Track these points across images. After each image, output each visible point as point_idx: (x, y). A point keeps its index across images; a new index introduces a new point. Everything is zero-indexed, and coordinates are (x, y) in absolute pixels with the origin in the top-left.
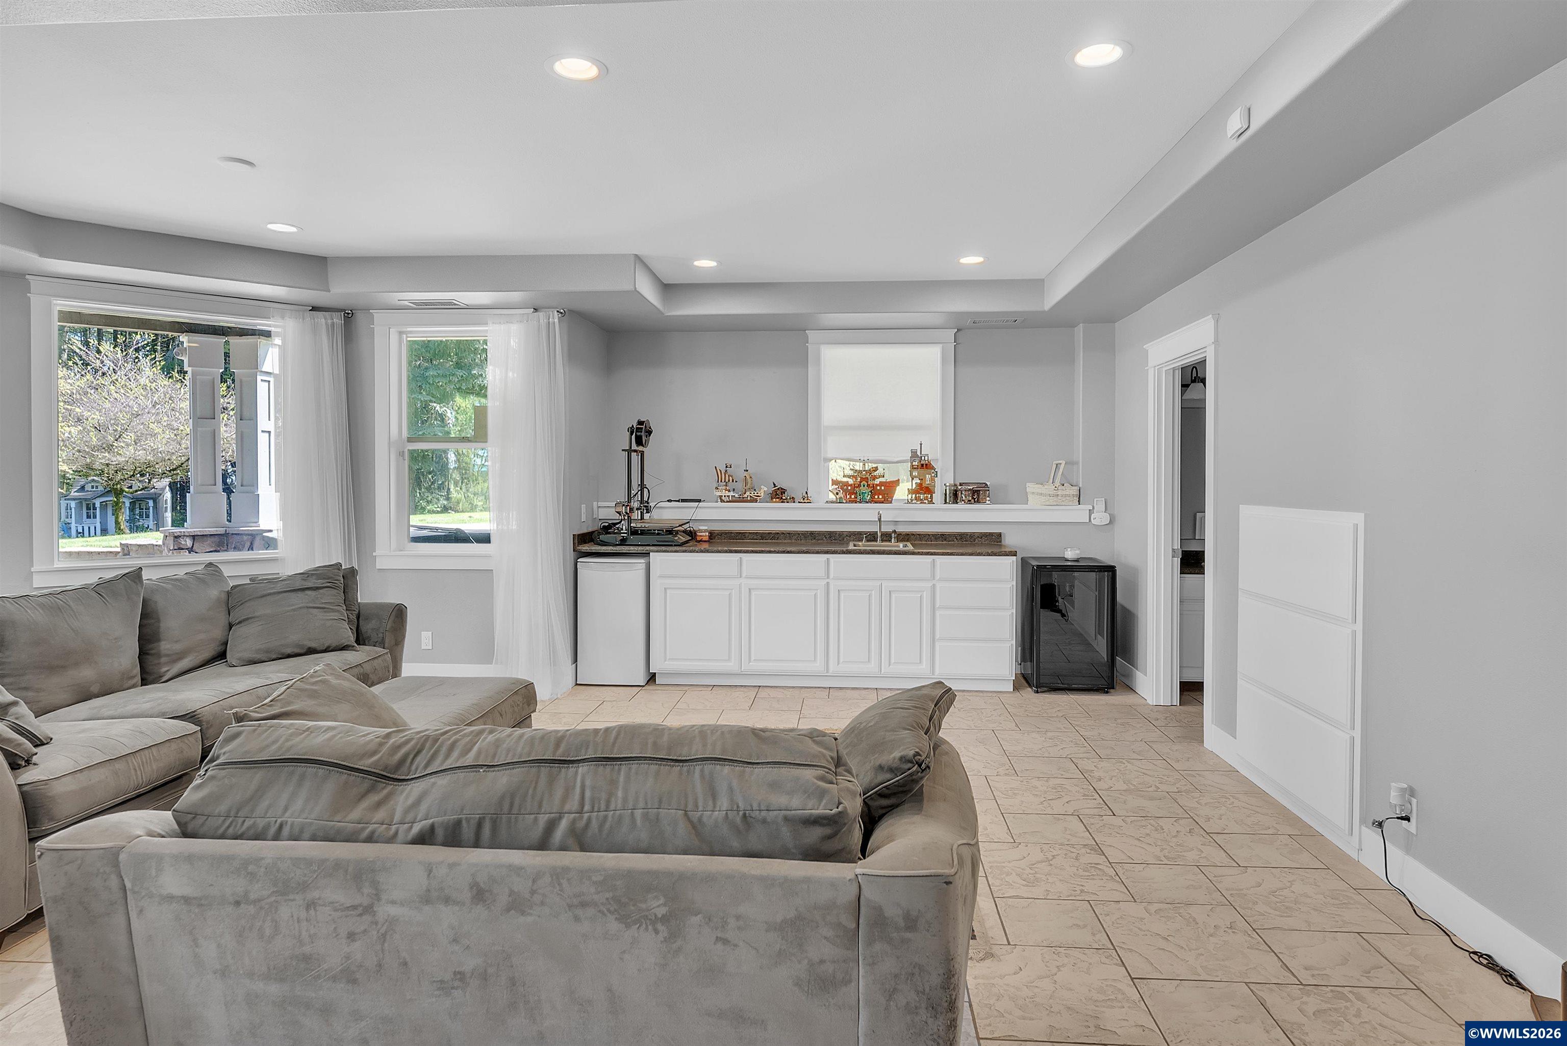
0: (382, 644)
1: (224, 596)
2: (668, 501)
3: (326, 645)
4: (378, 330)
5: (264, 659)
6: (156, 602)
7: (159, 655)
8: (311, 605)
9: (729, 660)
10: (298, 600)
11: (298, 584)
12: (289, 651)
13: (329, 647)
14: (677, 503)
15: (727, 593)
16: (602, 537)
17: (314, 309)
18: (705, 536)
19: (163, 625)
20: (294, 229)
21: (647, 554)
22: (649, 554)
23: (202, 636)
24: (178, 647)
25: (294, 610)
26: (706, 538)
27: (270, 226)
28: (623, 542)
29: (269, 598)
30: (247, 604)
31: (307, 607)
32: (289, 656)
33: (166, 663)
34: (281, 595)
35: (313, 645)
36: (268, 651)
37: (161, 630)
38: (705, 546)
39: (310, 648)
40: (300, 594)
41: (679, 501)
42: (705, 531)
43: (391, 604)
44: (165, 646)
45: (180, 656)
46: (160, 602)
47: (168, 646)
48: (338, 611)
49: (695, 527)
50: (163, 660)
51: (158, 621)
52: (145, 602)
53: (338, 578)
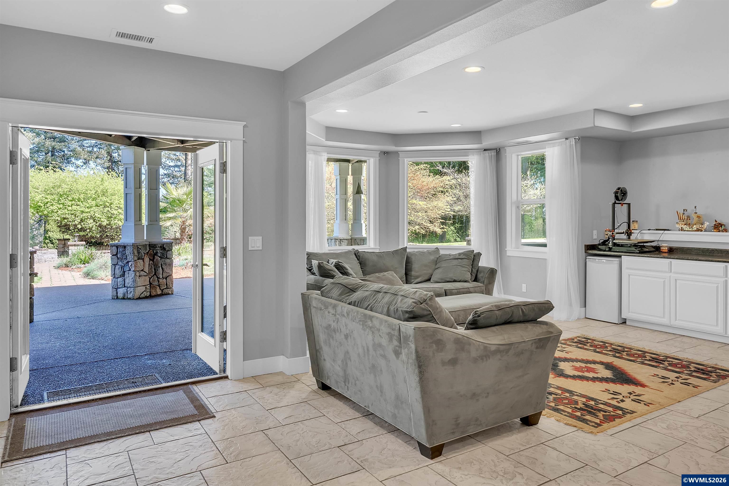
0: (483, 283)
1: (436, 259)
2: (648, 230)
3: (460, 279)
4: (508, 154)
5: (440, 281)
6: (412, 258)
7: (411, 276)
8: (458, 264)
9: (664, 317)
10: (455, 262)
11: (457, 257)
12: (448, 280)
13: (460, 280)
14: (655, 231)
15: (663, 280)
16: (600, 247)
17: (485, 150)
18: (665, 249)
19: (413, 266)
20: (460, 125)
21: (620, 257)
22: (621, 256)
23: (425, 272)
24: (417, 274)
25: (452, 266)
26: (667, 251)
27: (452, 125)
28: (610, 250)
29: (447, 261)
30: (441, 262)
31: (457, 265)
32: (448, 282)
33: (413, 279)
34: (450, 260)
35: (456, 279)
36: (442, 279)
37: (413, 267)
38: (666, 255)
39: (454, 280)
40: (456, 260)
41: (655, 230)
42: (666, 247)
43: (489, 268)
44: (413, 273)
45: (417, 277)
46: (413, 259)
47: (414, 273)
48: (467, 268)
49: (660, 244)
50: (413, 277)
51: (412, 264)
52: (407, 258)
53: (471, 256)
